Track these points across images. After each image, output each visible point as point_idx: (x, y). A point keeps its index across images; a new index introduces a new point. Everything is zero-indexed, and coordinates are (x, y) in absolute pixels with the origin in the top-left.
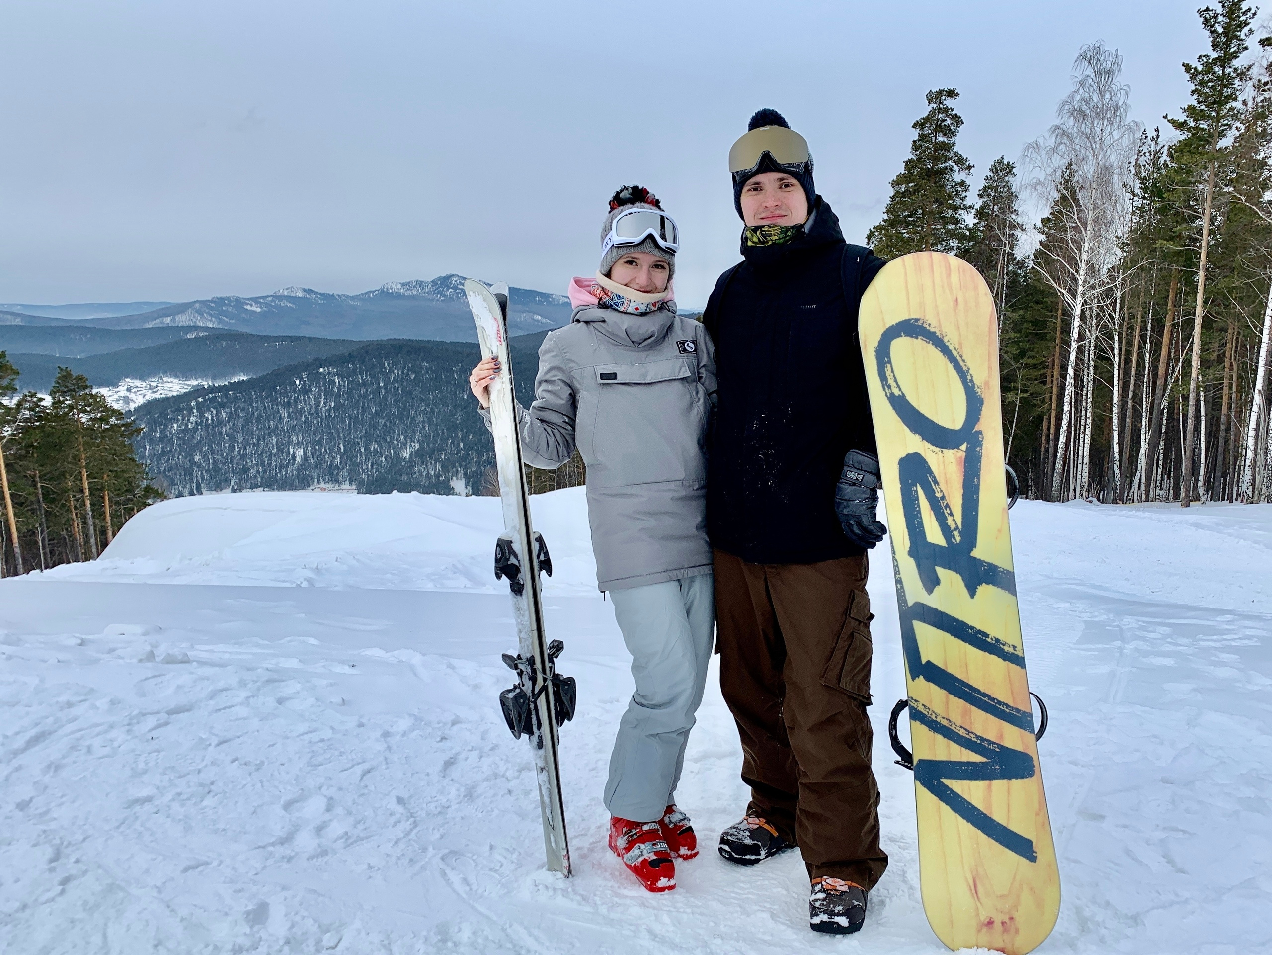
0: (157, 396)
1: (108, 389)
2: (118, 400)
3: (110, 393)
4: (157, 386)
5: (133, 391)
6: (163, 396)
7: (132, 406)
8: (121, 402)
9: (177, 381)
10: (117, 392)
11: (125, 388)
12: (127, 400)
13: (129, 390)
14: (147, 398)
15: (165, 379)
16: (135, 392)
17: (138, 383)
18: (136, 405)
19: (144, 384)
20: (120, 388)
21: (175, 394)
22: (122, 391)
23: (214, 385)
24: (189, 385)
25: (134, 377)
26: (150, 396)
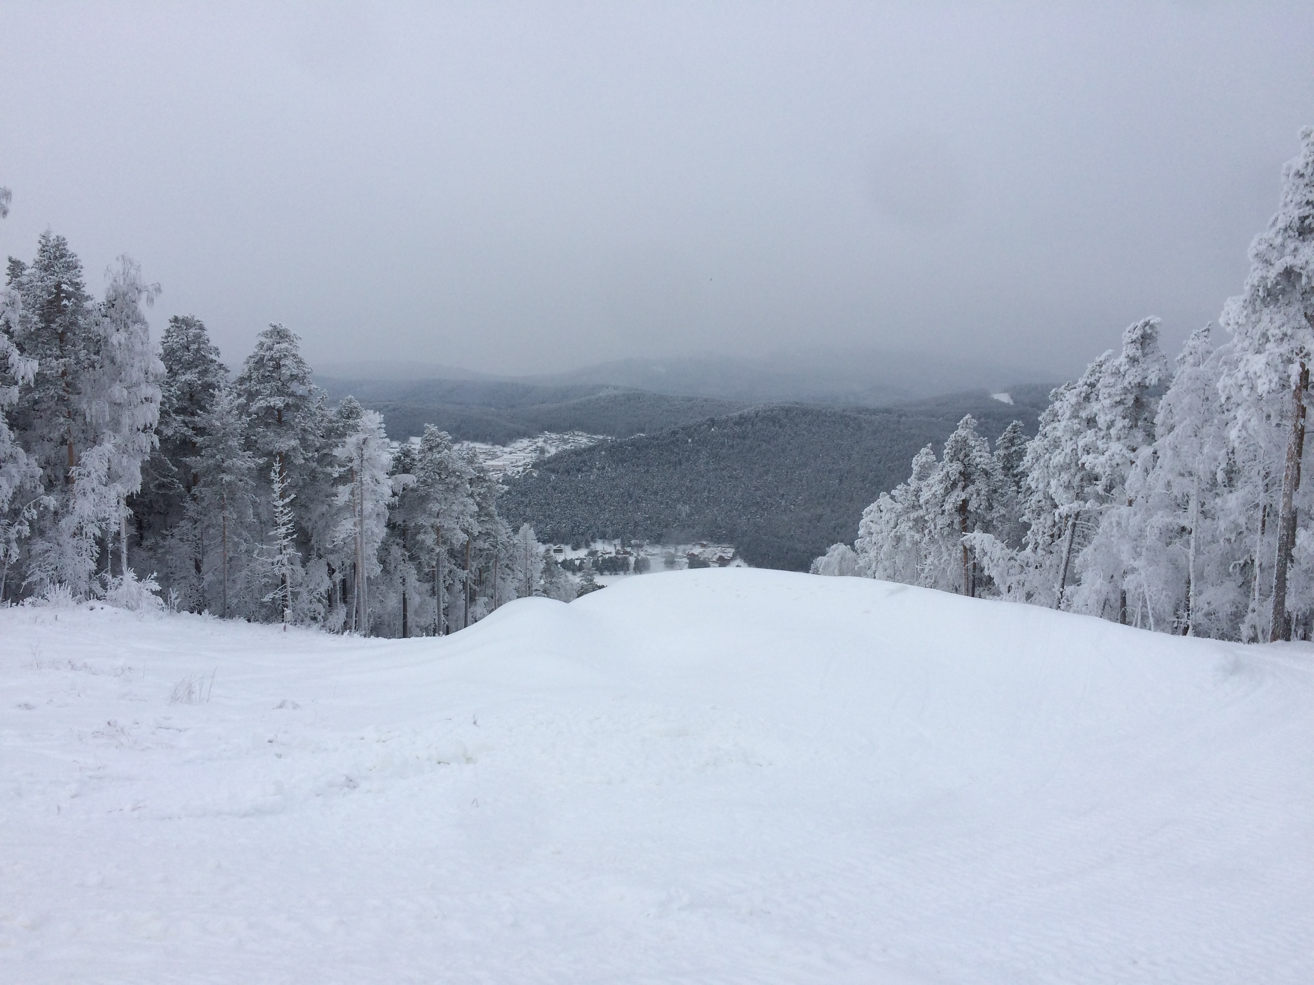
0: (568, 447)
1: (529, 440)
2: (535, 450)
3: (530, 444)
4: (568, 439)
5: (549, 442)
6: (573, 448)
7: (547, 455)
8: (538, 451)
9: (585, 434)
10: (535, 443)
11: (543, 439)
12: (542, 451)
14: (560, 449)
15: (576, 433)
16: (550, 444)
17: (554, 436)
18: (550, 455)
20: (540, 439)
21: (583, 446)
22: (540, 442)
23: (616, 441)
24: (595, 439)
25: (551, 430)
26: (562, 448)
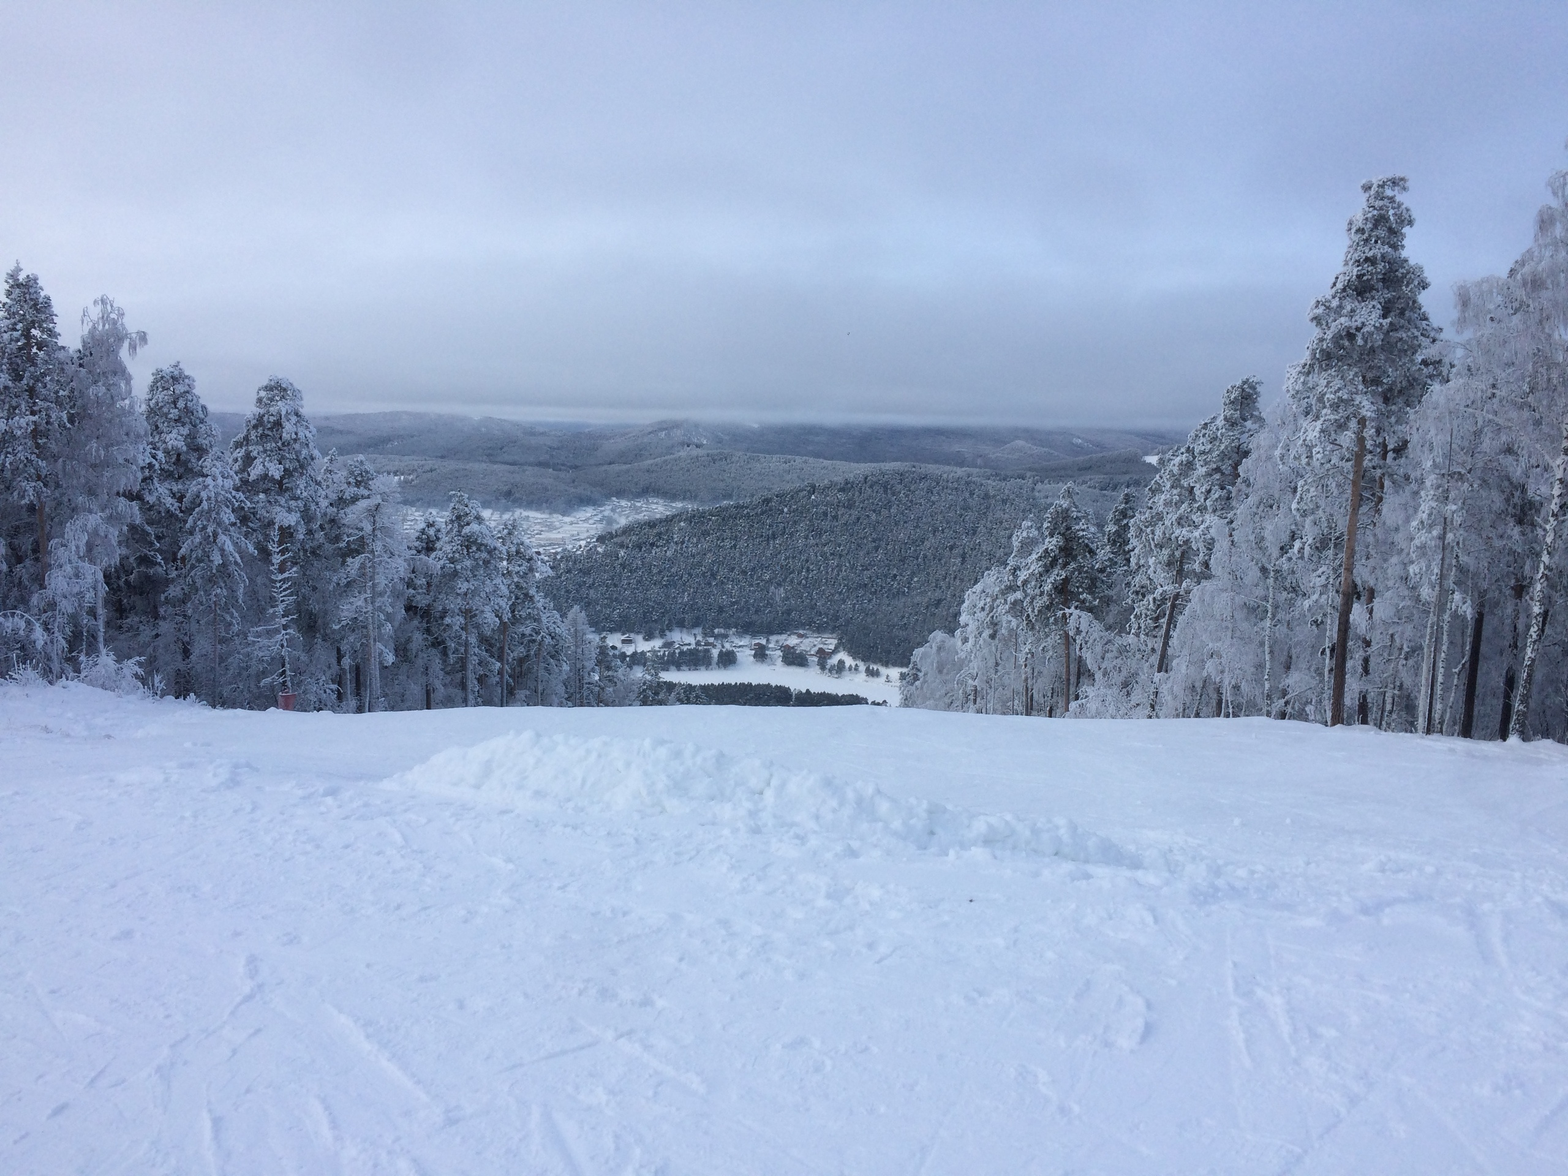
0: (640, 517)
1: (594, 508)
2: (601, 520)
3: (595, 513)
4: (641, 507)
5: (618, 511)
6: (646, 518)
7: (616, 527)
8: (605, 522)
9: (661, 501)
10: (601, 512)
11: (610, 507)
13: (613, 510)
15: (650, 500)
16: (619, 513)
17: (623, 503)
18: (619, 526)
19: (629, 504)
20: (607, 508)
21: (658, 516)
22: (607, 510)
24: (673, 508)
25: (620, 496)
26: (634, 517)
